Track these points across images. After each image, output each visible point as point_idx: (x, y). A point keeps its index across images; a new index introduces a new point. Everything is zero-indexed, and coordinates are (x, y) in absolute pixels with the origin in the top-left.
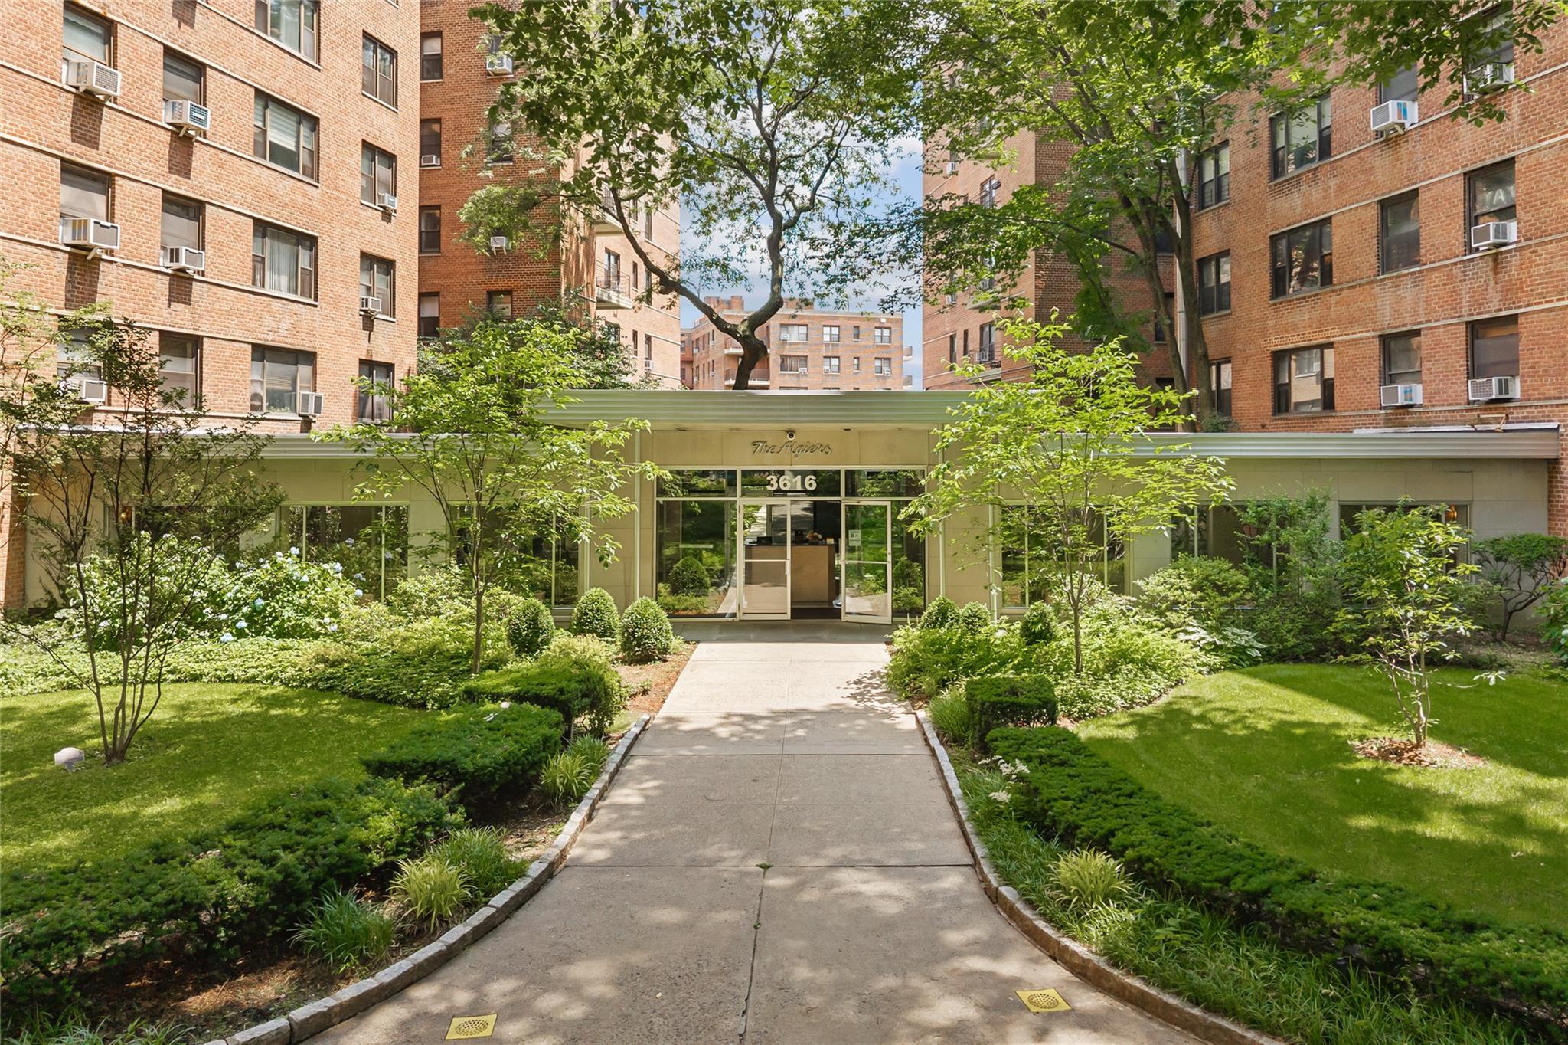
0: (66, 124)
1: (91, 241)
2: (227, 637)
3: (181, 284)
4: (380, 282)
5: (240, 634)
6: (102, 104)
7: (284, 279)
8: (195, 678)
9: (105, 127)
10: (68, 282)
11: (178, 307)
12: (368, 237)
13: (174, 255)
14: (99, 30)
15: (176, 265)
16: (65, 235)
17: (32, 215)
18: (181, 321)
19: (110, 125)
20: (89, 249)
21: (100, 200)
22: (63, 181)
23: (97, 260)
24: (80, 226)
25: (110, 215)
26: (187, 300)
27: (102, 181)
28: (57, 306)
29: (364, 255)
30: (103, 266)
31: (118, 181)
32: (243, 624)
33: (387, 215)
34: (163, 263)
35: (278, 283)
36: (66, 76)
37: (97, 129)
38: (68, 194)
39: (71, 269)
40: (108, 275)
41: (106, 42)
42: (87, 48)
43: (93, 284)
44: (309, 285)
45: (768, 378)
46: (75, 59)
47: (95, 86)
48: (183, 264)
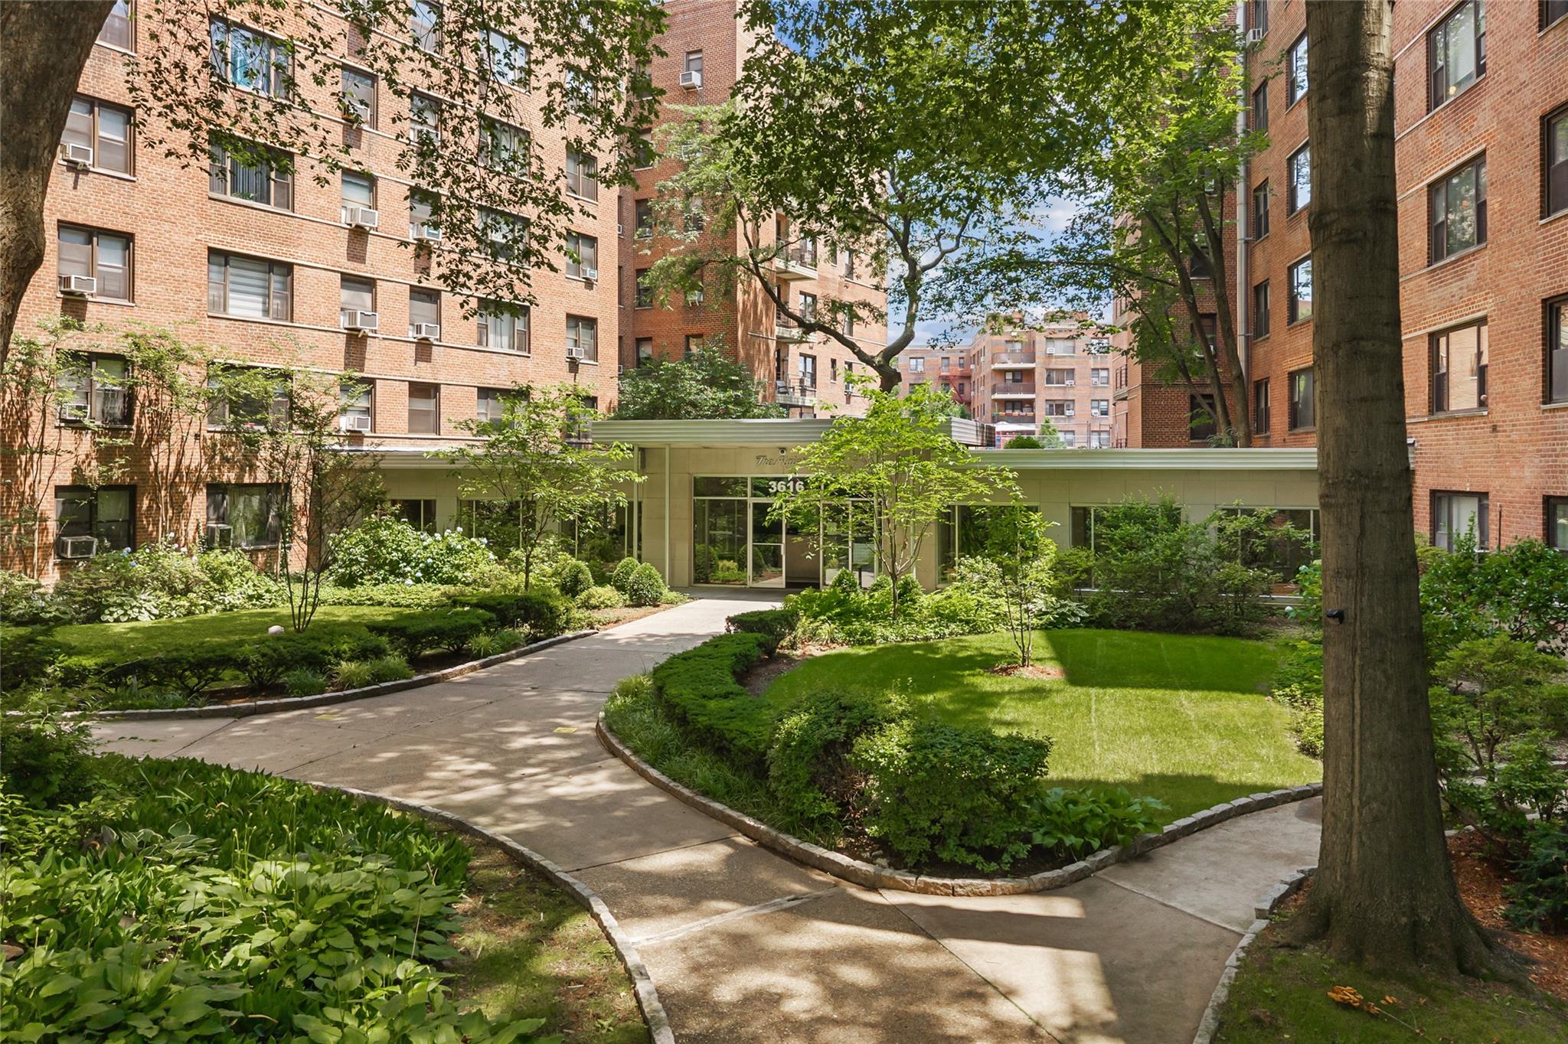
0: (344, 250)
1: (359, 326)
2: (409, 581)
3: (424, 349)
4: (585, 335)
5: (418, 581)
6: (368, 233)
7: (505, 339)
8: (380, 604)
9: (370, 248)
10: (346, 352)
11: (420, 364)
12: (573, 302)
13: (419, 329)
14: (366, 184)
15: (420, 336)
16: (343, 322)
17: (323, 311)
18: (425, 374)
19: (373, 246)
20: (359, 330)
21: (367, 297)
22: (343, 287)
23: (365, 337)
24: (352, 316)
25: (374, 308)
26: (428, 359)
27: (368, 284)
28: (339, 369)
29: (569, 316)
30: (369, 341)
31: (379, 283)
32: (419, 574)
33: (589, 284)
34: (411, 335)
35: (499, 341)
36: (344, 217)
37: (365, 250)
38: (346, 295)
39: (348, 344)
40: (372, 347)
41: (371, 191)
42: (358, 197)
43: (363, 353)
44: (524, 343)
45: (1033, 391)
46: (350, 205)
47: (362, 223)
48: (424, 335)
